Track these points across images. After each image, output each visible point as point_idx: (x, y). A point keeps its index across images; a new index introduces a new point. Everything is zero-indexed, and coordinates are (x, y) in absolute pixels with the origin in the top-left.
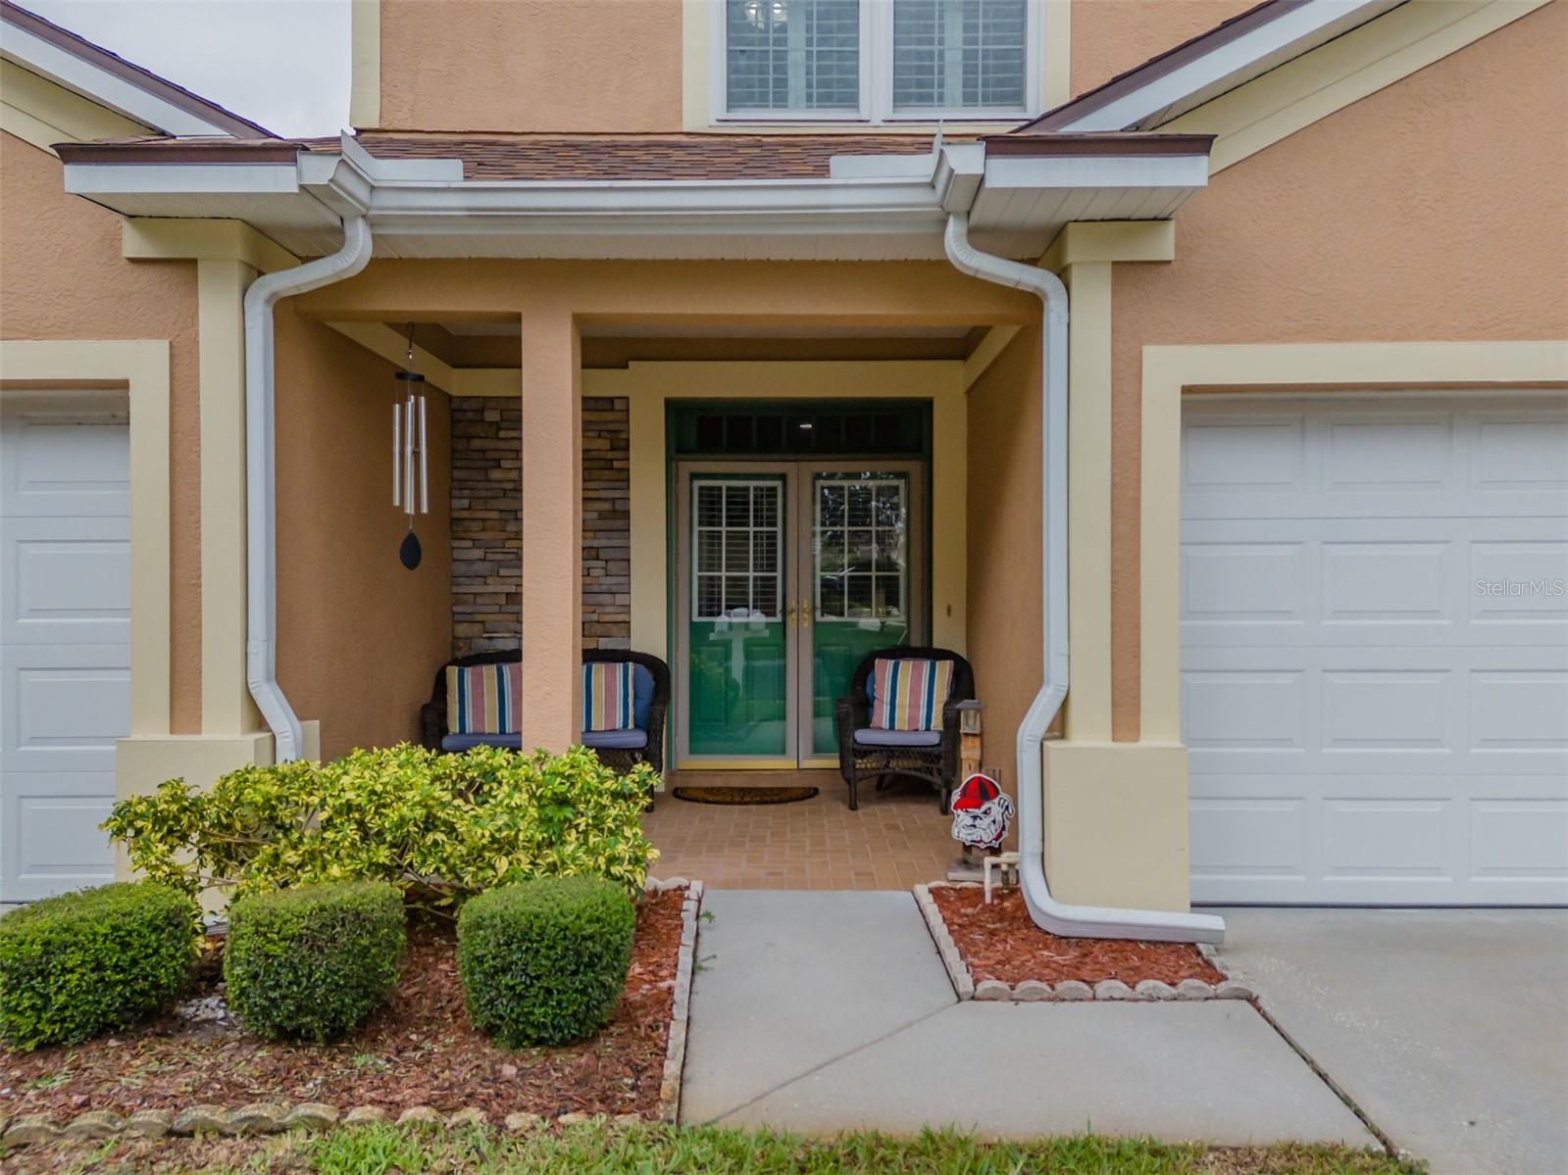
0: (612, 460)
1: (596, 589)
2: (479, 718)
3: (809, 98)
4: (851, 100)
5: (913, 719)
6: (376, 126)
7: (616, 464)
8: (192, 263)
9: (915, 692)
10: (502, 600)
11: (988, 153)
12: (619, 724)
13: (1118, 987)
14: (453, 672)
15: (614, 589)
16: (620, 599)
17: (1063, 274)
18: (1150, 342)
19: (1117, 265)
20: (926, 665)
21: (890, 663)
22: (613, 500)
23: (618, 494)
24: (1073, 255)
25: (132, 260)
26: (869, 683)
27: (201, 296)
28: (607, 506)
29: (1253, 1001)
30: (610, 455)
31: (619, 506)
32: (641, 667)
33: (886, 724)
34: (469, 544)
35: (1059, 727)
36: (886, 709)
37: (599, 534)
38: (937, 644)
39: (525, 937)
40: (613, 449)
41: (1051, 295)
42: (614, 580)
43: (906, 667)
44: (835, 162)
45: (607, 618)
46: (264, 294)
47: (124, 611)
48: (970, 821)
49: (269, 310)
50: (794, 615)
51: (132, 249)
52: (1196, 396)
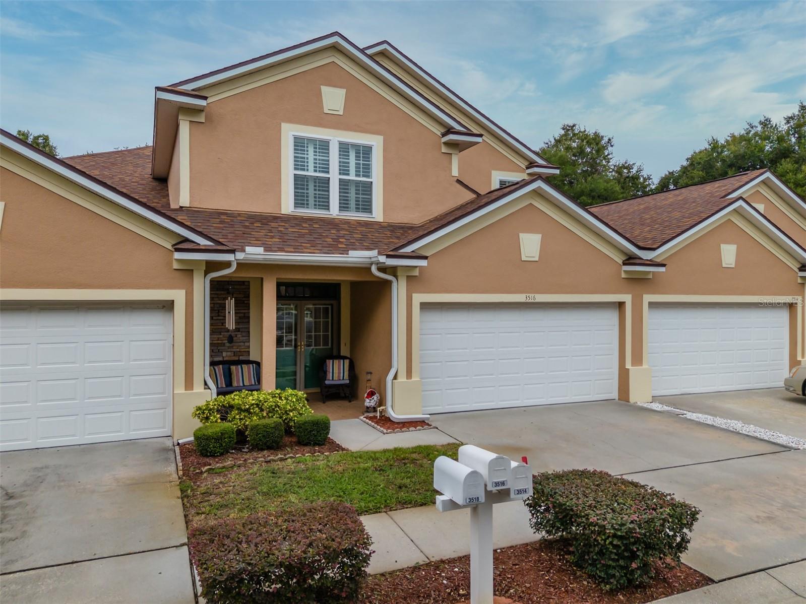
0: (244, 301)
3: (315, 205)
4: (327, 207)
5: (339, 376)
6: (188, 206)
7: (246, 302)
8: (192, 270)
9: (339, 369)
11: (387, 257)
12: (253, 383)
13: (413, 429)
15: (244, 341)
16: (247, 344)
18: (414, 293)
19: (407, 276)
20: (342, 361)
21: (331, 361)
22: (244, 313)
23: (246, 311)
24: (399, 274)
25: (175, 269)
26: (325, 367)
27: (194, 277)
28: (242, 315)
29: (437, 428)
30: (244, 299)
31: (246, 315)
33: (331, 379)
35: (395, 378)
36: (331, 374)
37: (240, 324)
38: (342, 354)
39: (317, 423)
40: (244, 297)
41: (394, 282)
42: (244, 338)
43: (336, 362)
44: (350, 252)
45: (243, 350)
48: (369, 401)
49: (210, 282)
50: (299, 347)
51: (176, 267)
52: (425, 305)
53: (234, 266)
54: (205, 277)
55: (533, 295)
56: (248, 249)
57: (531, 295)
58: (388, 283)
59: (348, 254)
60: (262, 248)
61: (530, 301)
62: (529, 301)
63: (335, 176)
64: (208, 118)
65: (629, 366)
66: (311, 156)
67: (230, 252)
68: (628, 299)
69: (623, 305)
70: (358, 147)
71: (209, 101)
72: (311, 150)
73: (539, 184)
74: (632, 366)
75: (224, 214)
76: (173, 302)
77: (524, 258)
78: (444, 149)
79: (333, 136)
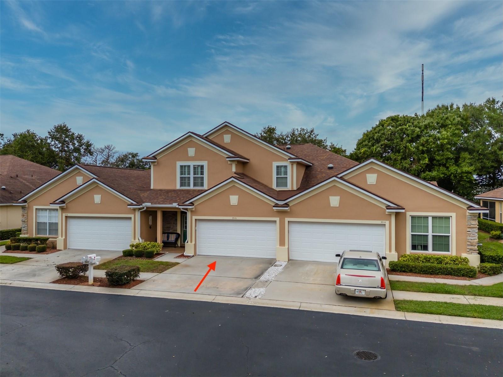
6: (153, 189)
8: (136, 210)
17: (188, 211)
19: (191, 211)
35: (187, 242)
44: (173, 204)
51: (132, 209)
52: (196, 220)
53: (145, 208)
54: (138, 211)
56: (143, 204)
57: (234, 217)
58: (186, 213)
62: (234, 219)
63: (192, 176)
64: (158, 163)
65: (278, 246)
66: (186, 170)
67: (139, 205)
68: (277, 219)
69: (275, 222)
70: (200, 166)
71: (158, 158)
72: (186, 168)
73: (233, 179)
74: (280, 246)
75: (161, 190)
76: (131, 217)
77: (231, 204)
78: (229, 163)
79: (192, 164)
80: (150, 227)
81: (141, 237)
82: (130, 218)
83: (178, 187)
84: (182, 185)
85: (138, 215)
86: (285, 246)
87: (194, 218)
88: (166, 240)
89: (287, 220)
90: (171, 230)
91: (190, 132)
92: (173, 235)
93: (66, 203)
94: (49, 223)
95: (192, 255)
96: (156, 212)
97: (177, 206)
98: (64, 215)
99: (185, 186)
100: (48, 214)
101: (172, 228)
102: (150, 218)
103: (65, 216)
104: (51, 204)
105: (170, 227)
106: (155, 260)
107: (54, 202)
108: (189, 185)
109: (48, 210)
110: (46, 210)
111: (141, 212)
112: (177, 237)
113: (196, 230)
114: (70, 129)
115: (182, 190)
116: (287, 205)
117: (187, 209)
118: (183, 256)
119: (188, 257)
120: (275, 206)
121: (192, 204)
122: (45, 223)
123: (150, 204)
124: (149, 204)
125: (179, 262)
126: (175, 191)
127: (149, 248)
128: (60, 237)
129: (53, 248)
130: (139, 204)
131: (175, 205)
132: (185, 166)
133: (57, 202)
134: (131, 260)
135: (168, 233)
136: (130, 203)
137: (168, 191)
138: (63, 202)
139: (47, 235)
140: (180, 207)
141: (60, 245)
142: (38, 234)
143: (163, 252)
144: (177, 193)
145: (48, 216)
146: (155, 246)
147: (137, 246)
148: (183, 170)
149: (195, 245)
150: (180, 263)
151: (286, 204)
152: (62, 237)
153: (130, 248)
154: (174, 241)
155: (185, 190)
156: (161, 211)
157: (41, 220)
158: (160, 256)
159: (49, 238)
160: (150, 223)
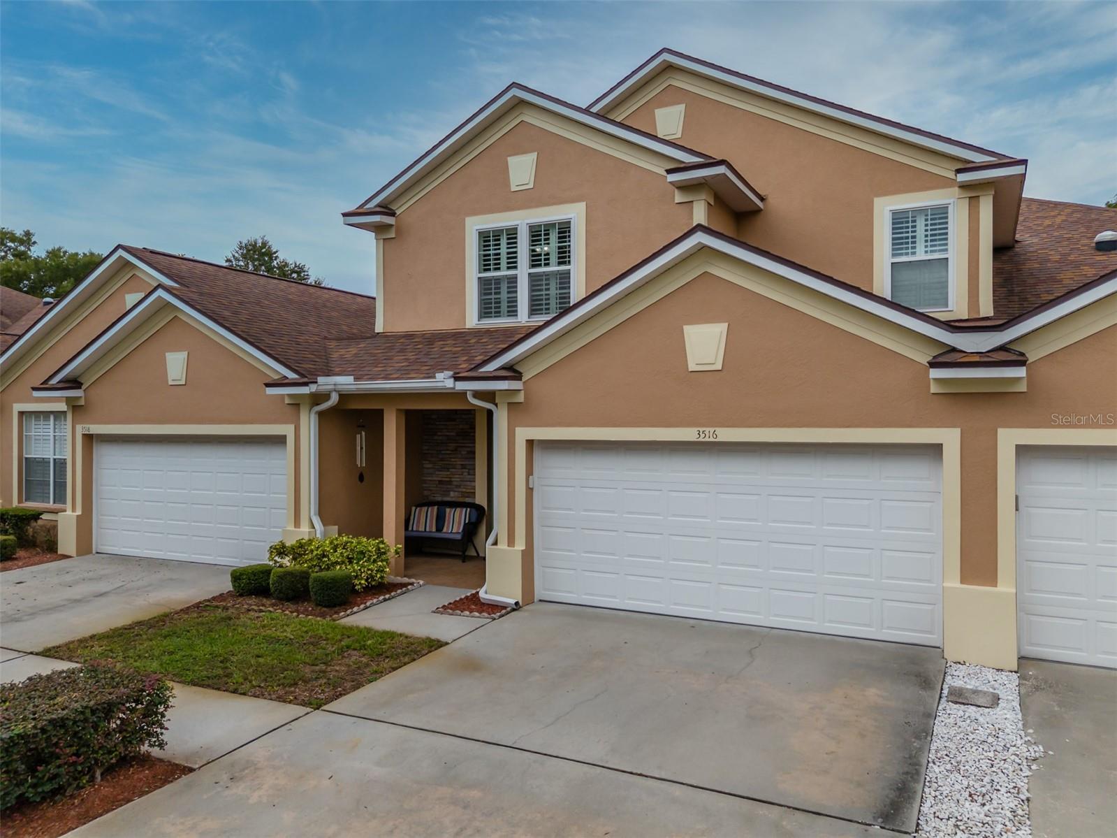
1: (465, 479)
2: (418, 526)
6: (382, 332)
8: (299, 404)
10: (437, 482)
11: (456, 381)
14: (414, 508)
17: (496, 405)
18: (519, 426)
19: (509, 403)
24: (497, 400)
25: (288, 404)
27: (301, 411)
32: (473, 510)
34: (427, 462)
35: (495, 543)
41: (494, 411)
44: (437, 375)
46: (314, 411)
47: (285, 494)
49: (317, 416)
51: (287, 401)
52: (530, 443)
53: (334, 399)
54: (310, 411)
55: (712, 430)
56: (321, 380)
57: (707, 430)
58: (489, 412)
59: (434, 377)
60: (352, 377)
61: (707, 439)
62: (703, 440)
63: (523, 271)
64: (398, 232)
65: (954, 583)
66: (504, 250)
67: (306, 384)
68: (950, 438)
69: (935, 450)
70: (553, 225)
71: (398, 212)
72: (504, 242)
73: (700, 238)
74: (962, 582)
75: (409, 336)
76: (285, 436)
77: (692, 366)
78: (679, 197)
79: (521, 220)
80: (361, 478)
81: (321, 514)
82: (280, 440)
83: (472, 320)
84: (487, 310)
85: (309, 424)
86: (996, 586)
87: (524, 434)
88: (434, 530)
89: (1009, 439)
90: (452, 494)
91: (514, 85)
92: (458, 510)
93: (84, 387)
94: (55, 460)
95: (512, 601)
96: (380, 413)
97: (450, 383)
98: (80, 430)
99: (498, 314)
100: (52, 430)
101: (459, 486)
102: (361, 439)
103: (84, 435)
104: (34, 389)
105: (450, 482)
106: (343, 621)
107: (46, 382)
108: (513, 312)
109: (52, 418)
110: (46, 414)
111: (321, 414)
112: (473, 520)
113: (530, 491)
114: (277, 252)
115: (488, 332)
116: (1009, 356)
117: (490, 396)
118: (473, 604)
119: (494, 609)
120: (941, 359)
121: (512, 371)
122: (45, 462)
123: (352, 378)
124: (345, 382)
125: (443, 638)
126: (460, 336)
127: (337, 563)
128: (69, 512)
129: (48, 547)
130: (305, 380)
131: (443, 380)
132: (497, 234)
133: (54, 381)
134: (252, 613)
135: (443, 505)
136: (276, 377)
137: (432, 339)
138: (73, 383)
139: (49, 503)
140: (461, 386)
141: (67, 541)
142: (26, 500)
143: (406, 580)
144: (466, 342)
145: (52, 438)
146: (362, 553)
147: (298, 551)
148: (491, 252)
149: (528, 557)
150: (447, 644)
151: (1003, 348)
152: (74, 510)
153: (264, 559)
154: (459, 537)
155: (497, 331)
156: (399, 411)
157: (35, 453)
158: (381, 598)
159: (42, 514)
160: (361, 460)
